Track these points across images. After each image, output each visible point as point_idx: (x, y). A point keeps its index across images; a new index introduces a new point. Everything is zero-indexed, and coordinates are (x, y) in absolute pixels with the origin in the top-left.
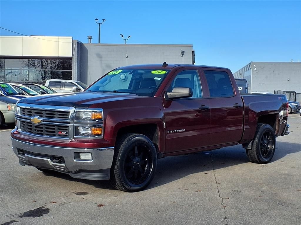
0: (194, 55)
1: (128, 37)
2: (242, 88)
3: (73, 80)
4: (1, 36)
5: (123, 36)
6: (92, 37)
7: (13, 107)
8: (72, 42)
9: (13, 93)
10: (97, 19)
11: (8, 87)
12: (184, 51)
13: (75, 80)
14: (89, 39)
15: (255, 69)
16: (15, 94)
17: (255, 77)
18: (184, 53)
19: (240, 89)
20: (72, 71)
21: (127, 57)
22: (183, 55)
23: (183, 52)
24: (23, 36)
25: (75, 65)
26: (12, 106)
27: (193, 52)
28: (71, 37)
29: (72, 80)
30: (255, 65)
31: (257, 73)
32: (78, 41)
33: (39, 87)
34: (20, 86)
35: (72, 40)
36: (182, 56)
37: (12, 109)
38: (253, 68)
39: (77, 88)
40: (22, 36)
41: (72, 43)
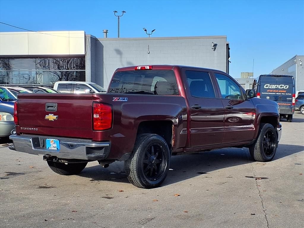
0: (228, 49)
1: (152, 31)
2: (288, 86)
3: (87, 81)
4: (1, 33)
5: (146, 30)
6: (108, 30)
7: (5, 117)
8: (84, 37)
9: (9, 99)
10: (115, 12)
11: (4, 92)
12: (217, 44)
13: (89, 81)
14: (105, 33)
15: (301, 64)
16: (13, 100)
17: (301, 72)
18: (217, 46)
19: (286, 87)
20: (85, 71)
21: (149, 53)
22: (215, 48)
23: (215, 45)
24: (29, 32)
25: (88, 63)
26: (3, 115)
27: (227, 45)
28: (83, 32)
29: (85, 81)
30: (300, 59)
31: (303, 68)
32: (91, 35)
33: (45, 90)
34: (20, 91)
35: (85, 35)
36: (214, 50)
37: (3, 118)
38: (298, 63)
39: (91, 91)
40: (27, 32)
41: (84, 39)
